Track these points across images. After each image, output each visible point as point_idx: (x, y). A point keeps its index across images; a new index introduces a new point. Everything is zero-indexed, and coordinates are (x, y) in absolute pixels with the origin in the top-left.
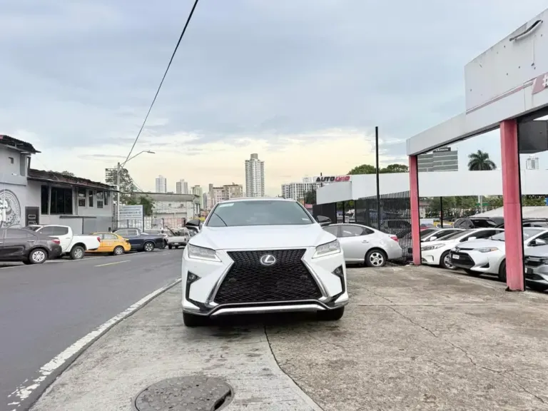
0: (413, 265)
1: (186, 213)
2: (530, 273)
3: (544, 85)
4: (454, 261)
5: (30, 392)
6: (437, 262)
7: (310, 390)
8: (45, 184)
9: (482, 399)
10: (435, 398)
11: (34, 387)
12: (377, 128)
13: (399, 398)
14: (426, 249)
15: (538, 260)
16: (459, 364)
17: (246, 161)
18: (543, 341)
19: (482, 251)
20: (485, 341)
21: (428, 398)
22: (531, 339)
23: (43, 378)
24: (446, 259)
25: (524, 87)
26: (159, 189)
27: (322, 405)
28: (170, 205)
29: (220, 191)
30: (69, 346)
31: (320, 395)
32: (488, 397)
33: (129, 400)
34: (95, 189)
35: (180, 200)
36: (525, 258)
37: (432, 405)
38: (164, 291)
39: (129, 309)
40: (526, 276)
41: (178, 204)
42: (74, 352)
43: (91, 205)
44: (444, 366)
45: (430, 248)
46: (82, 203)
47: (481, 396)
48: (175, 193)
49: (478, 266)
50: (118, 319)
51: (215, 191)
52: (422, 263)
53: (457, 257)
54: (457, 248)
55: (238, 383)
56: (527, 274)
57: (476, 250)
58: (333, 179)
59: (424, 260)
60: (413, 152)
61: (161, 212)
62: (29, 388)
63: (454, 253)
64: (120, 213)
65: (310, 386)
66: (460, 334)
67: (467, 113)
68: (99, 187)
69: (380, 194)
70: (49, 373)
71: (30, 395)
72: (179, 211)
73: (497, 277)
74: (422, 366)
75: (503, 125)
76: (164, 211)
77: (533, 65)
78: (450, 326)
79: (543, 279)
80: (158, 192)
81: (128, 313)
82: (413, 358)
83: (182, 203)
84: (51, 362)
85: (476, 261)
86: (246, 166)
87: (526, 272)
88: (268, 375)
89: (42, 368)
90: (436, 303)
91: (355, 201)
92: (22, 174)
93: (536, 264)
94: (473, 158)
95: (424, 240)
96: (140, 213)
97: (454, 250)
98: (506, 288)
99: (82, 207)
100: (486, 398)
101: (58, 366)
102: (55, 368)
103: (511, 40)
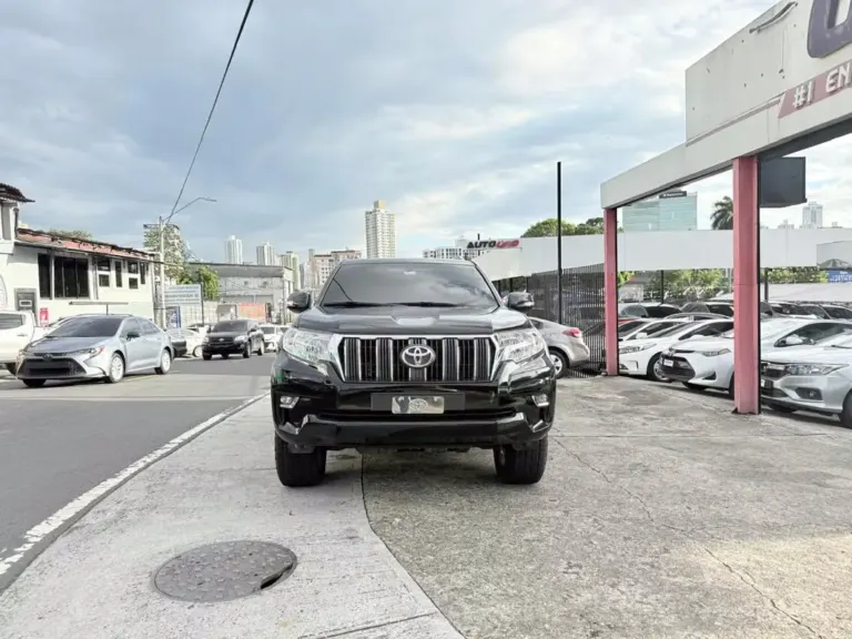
0: (606, 375)
1: (272, 296)
2: (769, 387)
3: (795, 104)
4: (666, 369)
5: (9, 566)
6: (643, 370)
7: (407, 557)
8: (45, 252)
9: (647, 567)
10: (581, 567)
11: (15, 559)
12: (559, 164)
13: (530, 567)
14: (627, 350)
15: (781, 368)
16: (631, 520)
17: (367, 213)
18: (762, 487)
19: (707, 354)
20: (678, 487)
21: (571, 567)
22: (745, 484)
23: (29, 546)
24: (656, 366)
25: (769, 106)
26: (230, 257)
27: (419, 578)
28: (246, 283)
29: (327, 260)
30: (71, 501)
31: (419, 565)
32: (656, 564)
33: (147, 575)
34: (124, 259)
35: (261, 275)
36: (761, 365)
37: (573, 576)
38: (223, 419)
39: (167, 446)
40: (761, 391)
41: (260, 281)
42: (78, 510)
43: (119, 284)
44: (606, 523)
45: (634, 349)
46: (105, 281)
47: (647, 564)
48: (255, 264)
49: (700, 376)
50: (149, 460)
51: (319, 260)
52: (621, 372)
53: (670, 363)
54: (671, 349)
55: (307, 550)
56: (764, 388)
57: (698, 352)
58: (492, 244)
59: (624, 367)
60: (611, 203)
61: (232, 293)
62: (8, 560)
63: (667, 357)
64: (167, 296)
65: (408, 552)
66: (647, 478)
67: (687, 145)
68: (131, 255)
69: (563, 267)
70: (38, 540)
71: (8, 570)
72: (260, 292)
73: (727, 392)
74: (575, 523)
75: (736, 163)
76: (237, 293)
77: (782, 71)
78: (634, 466)
79: (786, 395)
80: (227, 262)
81: (165, 451)
82: (566, 512)
83: (265, 280)
84: (43, 523)
85: (697, 370)
86: (367, 220)
87: (763, 385)
88: (351, 538)
89: (28, 532)
90: (625, 432)
91: (528, 278)
92: (6, 236)
93: (777, 374)
94: (720, 208)
95: (625, 338)
96: (196, 296)
97: (666, 352)
98: (733, 409)
99: (105, 288)
100: (653, 566)
101: (52, 529)
102: (47, 532)
103: (751, 31)
